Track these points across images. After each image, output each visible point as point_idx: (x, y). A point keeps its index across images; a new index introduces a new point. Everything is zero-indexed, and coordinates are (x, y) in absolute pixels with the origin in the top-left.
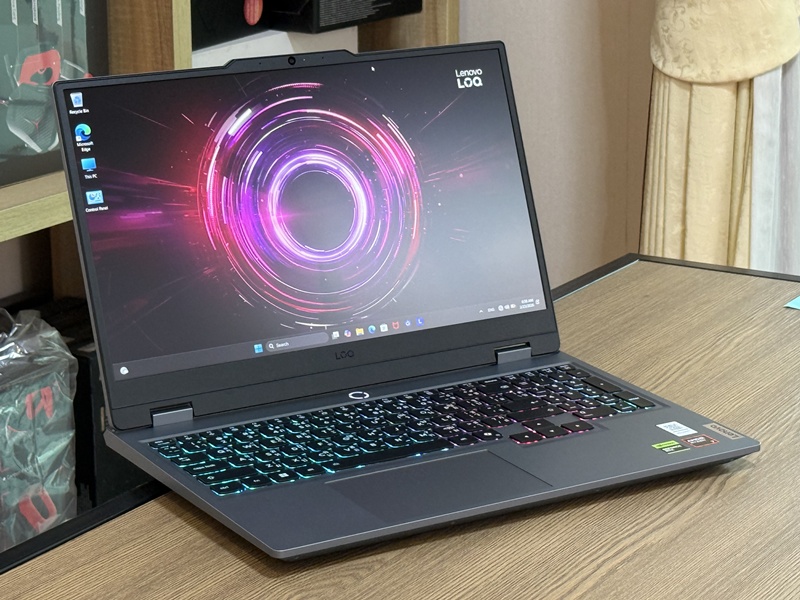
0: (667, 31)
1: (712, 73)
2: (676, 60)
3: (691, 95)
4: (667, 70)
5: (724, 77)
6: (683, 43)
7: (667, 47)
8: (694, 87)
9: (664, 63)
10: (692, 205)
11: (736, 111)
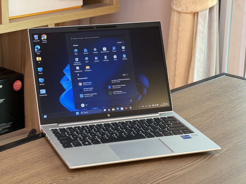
1: (186, 10)
2: (176, 4)
4: (174, 8)
5: (189, 11)
8: (181, 14)
11: (194, 22)
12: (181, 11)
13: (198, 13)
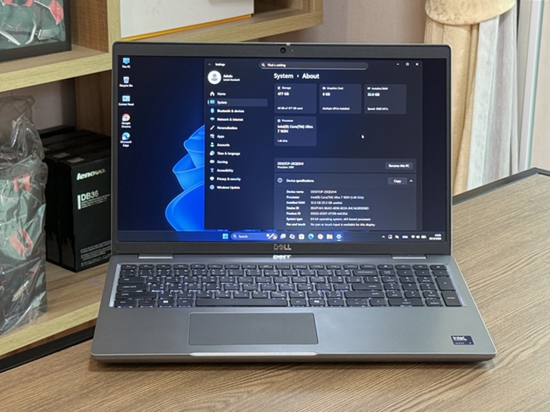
1: (455, 19)
2: (436, 9)
3: (443, 31)
4: (431, 16)
5: (461, 22)
7: (431, 1)
8: (445, 27)
9: (430, 11)
11: (471, 43)
12: (446, 22)
13: (479, 24)
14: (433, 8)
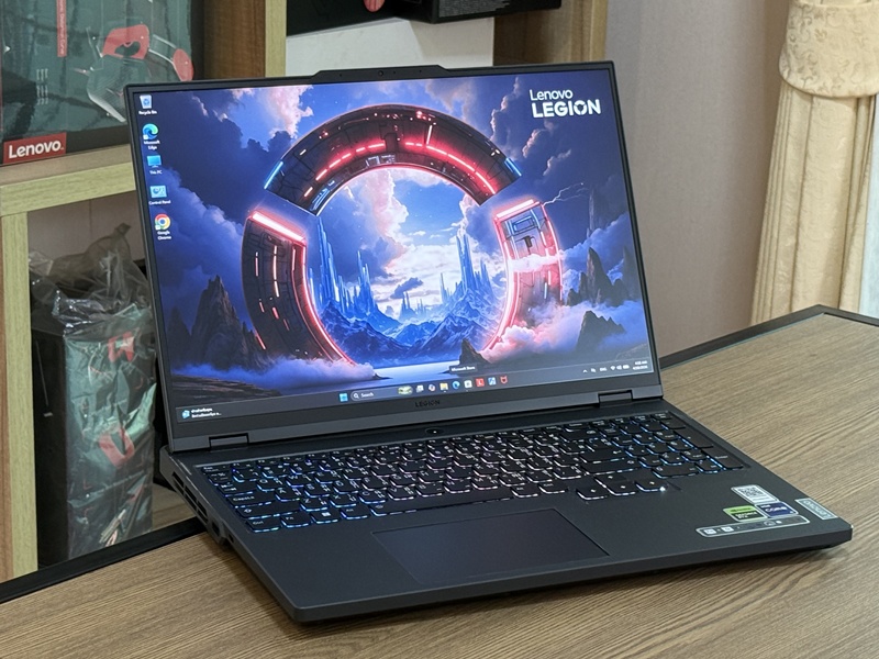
0: (794, 41)
1: (833, 87)
2: (800, 70)
3: (812, 108)
4: (792, 81)
5: (843, 92)
6: (807, 55)
7: (792, 56)
8: (815, 99)
9: (789, 73)
10: (805, 221)
12: (817, 92)
14: (795, 69)
